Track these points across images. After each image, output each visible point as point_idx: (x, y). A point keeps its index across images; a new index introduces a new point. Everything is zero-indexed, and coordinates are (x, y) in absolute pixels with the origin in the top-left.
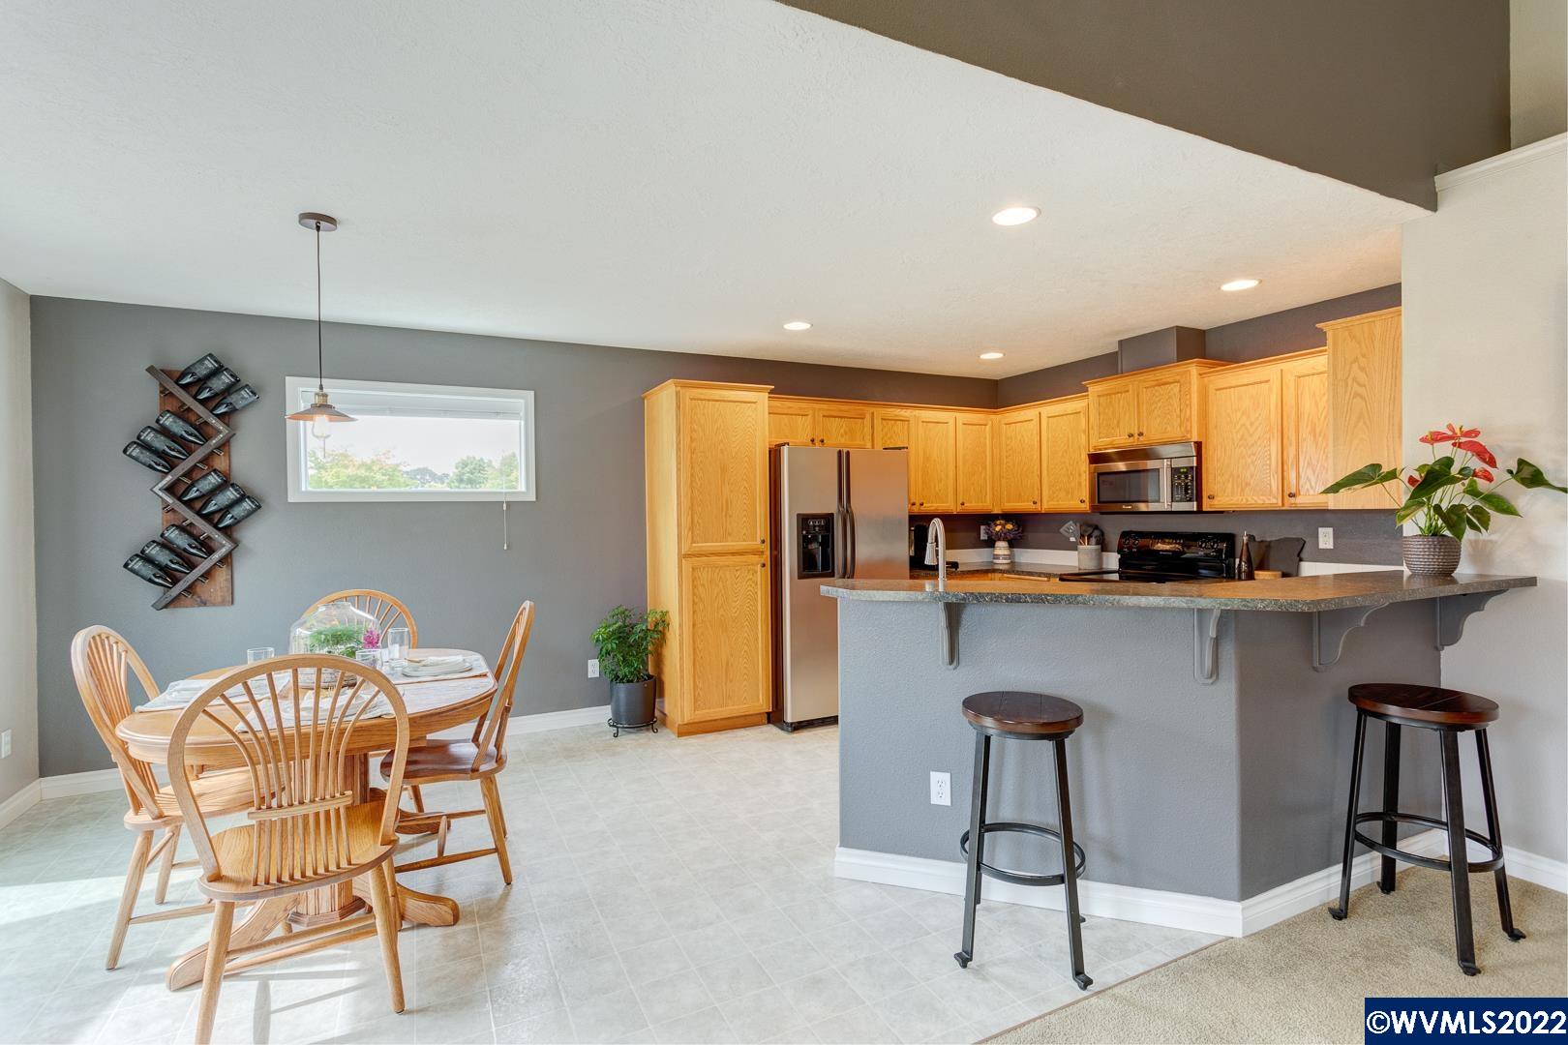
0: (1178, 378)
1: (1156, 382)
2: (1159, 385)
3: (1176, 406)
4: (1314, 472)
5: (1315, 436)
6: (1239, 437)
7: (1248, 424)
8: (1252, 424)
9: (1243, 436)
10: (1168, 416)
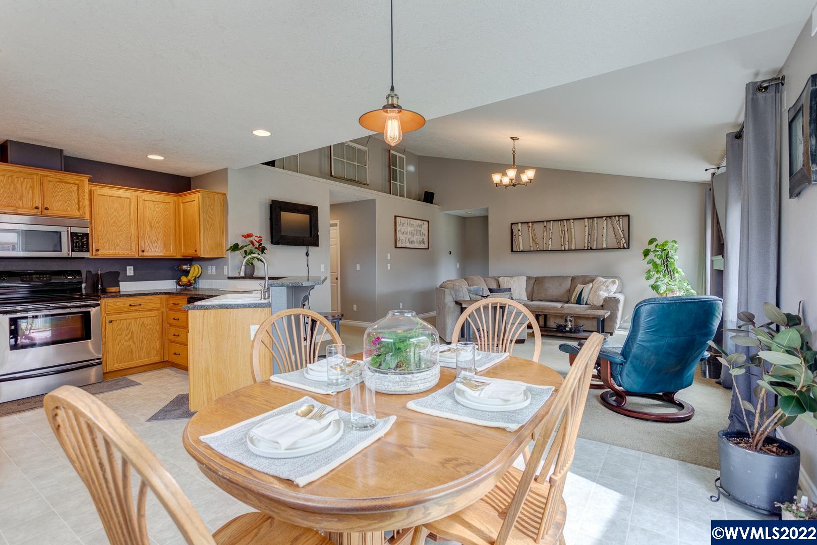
0: (78, 182)
1: (58, 180)
2: (62, 182)
3: (74, 197)
4: (151, 242)
5: (151, 227)
6: (112, 221)
7: (118, 216)
8: (120, 216)
9: (115, 221)
10: (68, 202)
